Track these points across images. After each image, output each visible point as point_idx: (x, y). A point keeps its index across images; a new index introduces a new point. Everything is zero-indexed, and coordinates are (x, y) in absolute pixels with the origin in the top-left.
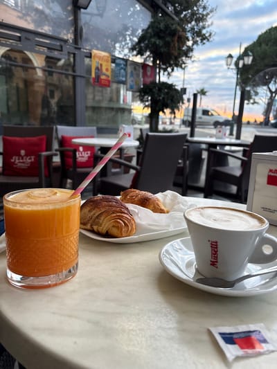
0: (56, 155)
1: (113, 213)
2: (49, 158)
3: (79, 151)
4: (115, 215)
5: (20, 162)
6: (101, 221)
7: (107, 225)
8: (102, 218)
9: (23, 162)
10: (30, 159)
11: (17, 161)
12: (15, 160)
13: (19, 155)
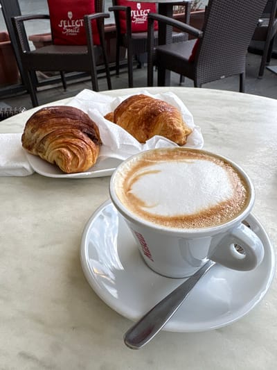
0: (108, 16)
1: (61, 137)
2: (99, 21)
3: (136, 9)
4: (61, 141)
5: (68, 28)
6: (45, 147)
7: (51, 154)
8: (47, 143)
9: (72, 28)
10: (79, 23)
11: (65, 26)
12: (63, 24)
13: (67, 18)
